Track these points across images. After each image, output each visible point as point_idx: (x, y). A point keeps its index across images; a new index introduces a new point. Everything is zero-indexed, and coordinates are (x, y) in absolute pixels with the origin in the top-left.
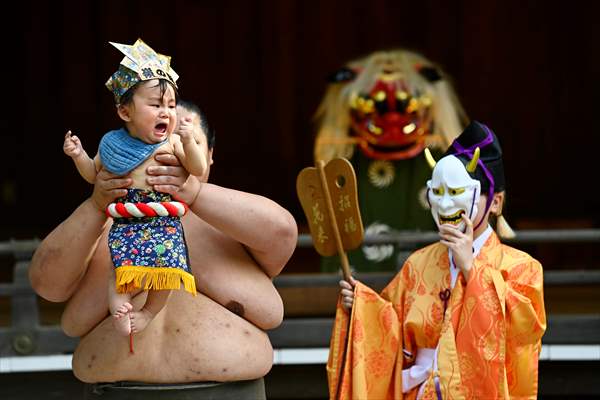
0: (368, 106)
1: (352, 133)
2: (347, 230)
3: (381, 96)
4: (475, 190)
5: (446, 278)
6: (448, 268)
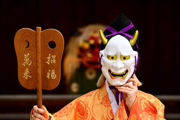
0: (87, 46)
1: (80, 56)
2: (48, 77)
4: (135, 57)
5: (109, 112)
6: (110, 105)
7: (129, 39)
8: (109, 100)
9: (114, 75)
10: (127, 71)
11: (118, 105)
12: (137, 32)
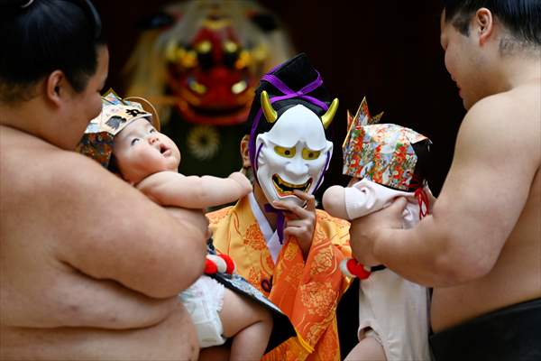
3: (205, 47)
4: (328, 153)
5: (264, 260)
6: (265, 246)
7: (320, 114)
8: (262, 235)
9: (284, 188)
10: (310, 181)
11: (281, 243)
12: (336, 101)
